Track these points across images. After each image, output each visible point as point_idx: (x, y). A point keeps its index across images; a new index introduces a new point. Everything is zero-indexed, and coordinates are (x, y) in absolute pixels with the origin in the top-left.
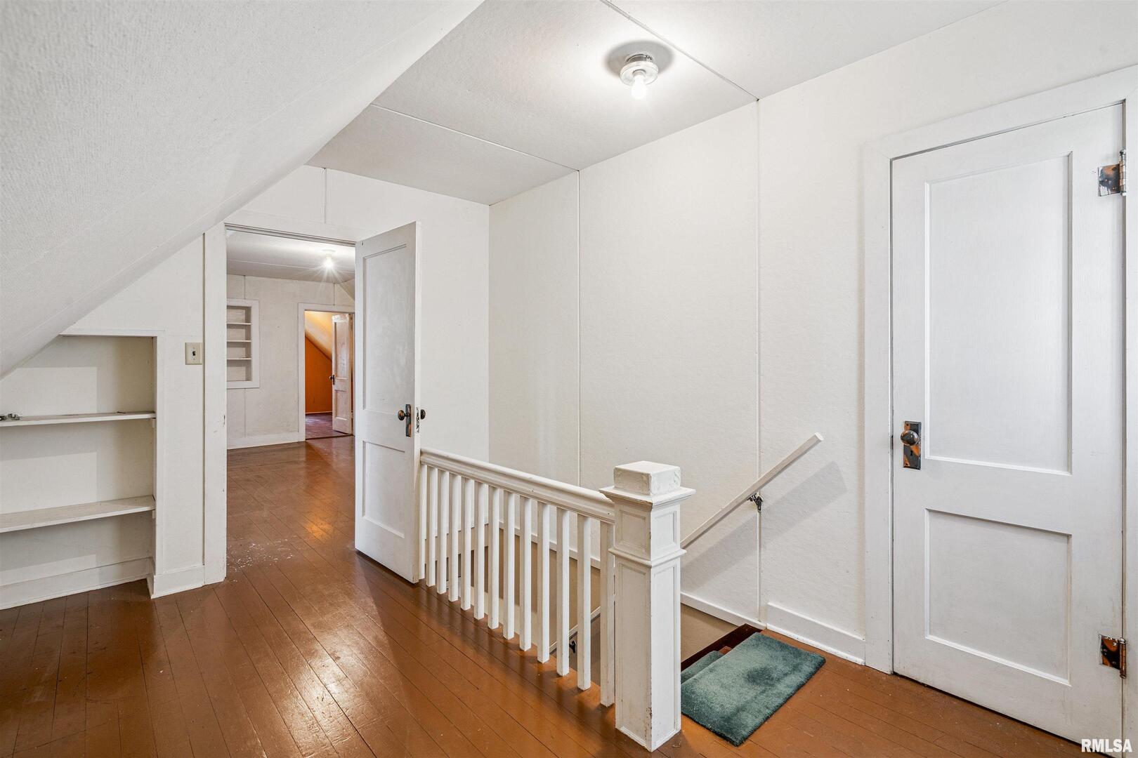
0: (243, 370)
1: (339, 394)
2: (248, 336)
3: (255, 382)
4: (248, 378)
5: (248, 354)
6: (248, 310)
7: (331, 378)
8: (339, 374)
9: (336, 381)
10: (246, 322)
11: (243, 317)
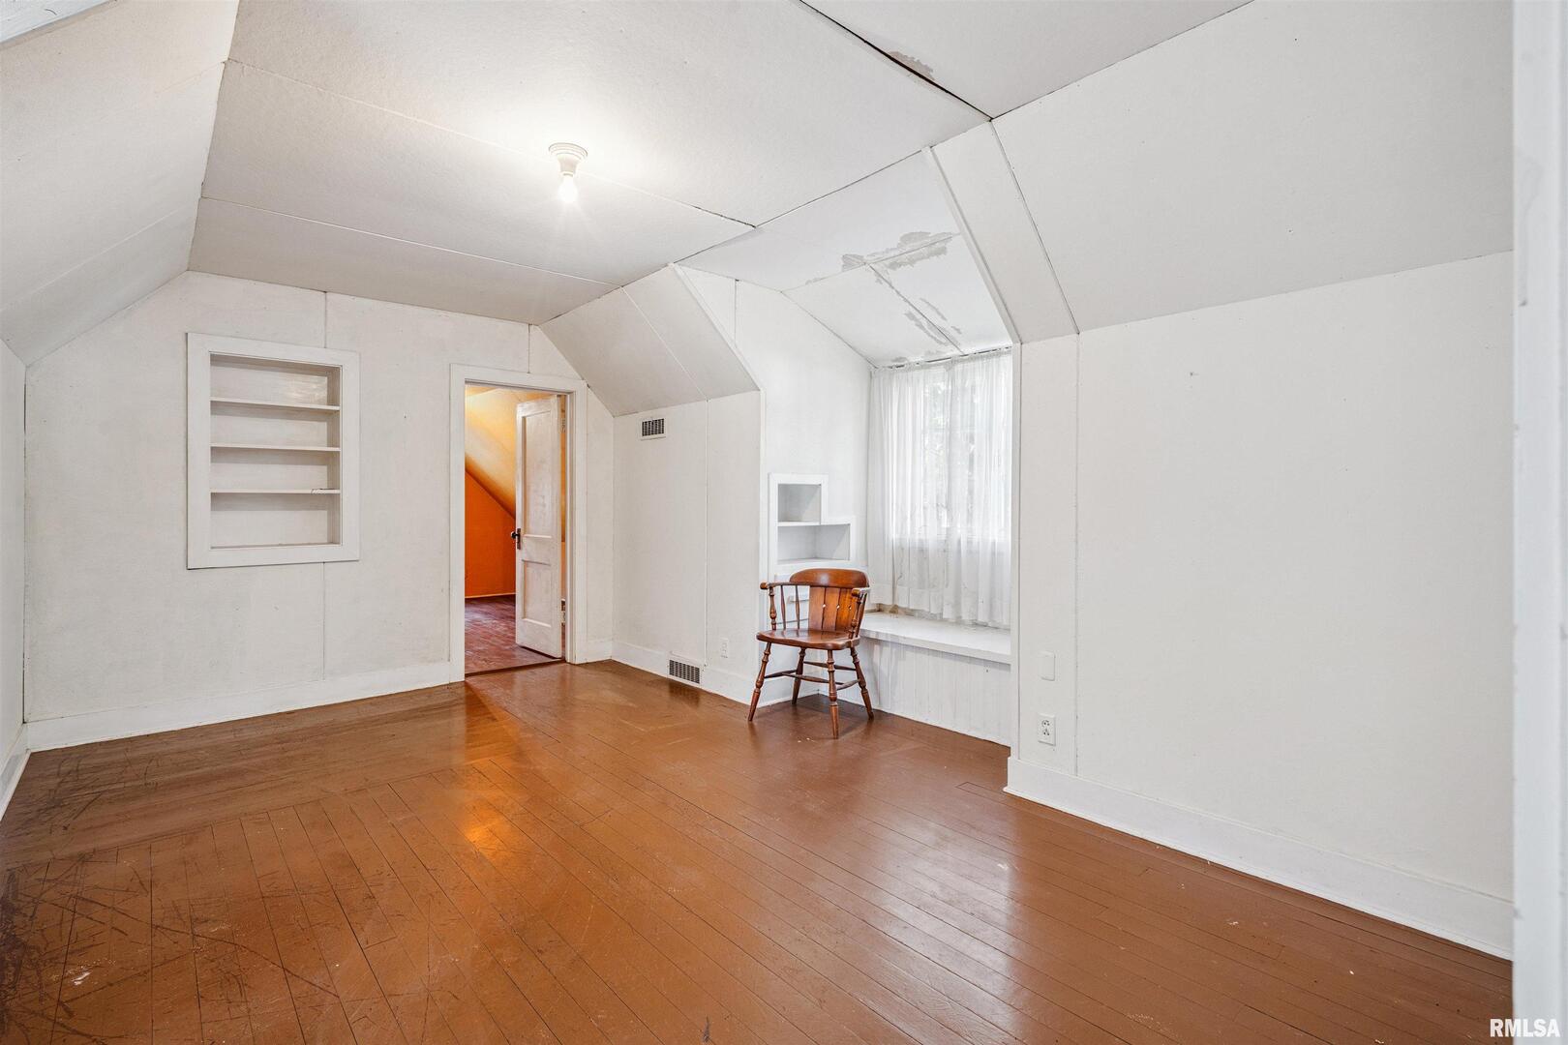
0: (321, 517)
1: (530, 570)
2: (334, 438)
3: (348, 547)
4: (334, 540)
5: (334, 481)
6: (332, 373)
7: (514, 536)
8: (531, 527)
9: (524, 540)
10: (329, 404)
11: (324, 394)
